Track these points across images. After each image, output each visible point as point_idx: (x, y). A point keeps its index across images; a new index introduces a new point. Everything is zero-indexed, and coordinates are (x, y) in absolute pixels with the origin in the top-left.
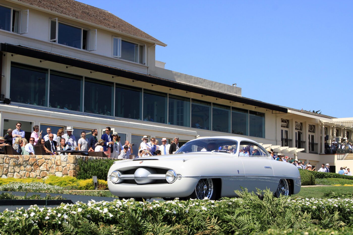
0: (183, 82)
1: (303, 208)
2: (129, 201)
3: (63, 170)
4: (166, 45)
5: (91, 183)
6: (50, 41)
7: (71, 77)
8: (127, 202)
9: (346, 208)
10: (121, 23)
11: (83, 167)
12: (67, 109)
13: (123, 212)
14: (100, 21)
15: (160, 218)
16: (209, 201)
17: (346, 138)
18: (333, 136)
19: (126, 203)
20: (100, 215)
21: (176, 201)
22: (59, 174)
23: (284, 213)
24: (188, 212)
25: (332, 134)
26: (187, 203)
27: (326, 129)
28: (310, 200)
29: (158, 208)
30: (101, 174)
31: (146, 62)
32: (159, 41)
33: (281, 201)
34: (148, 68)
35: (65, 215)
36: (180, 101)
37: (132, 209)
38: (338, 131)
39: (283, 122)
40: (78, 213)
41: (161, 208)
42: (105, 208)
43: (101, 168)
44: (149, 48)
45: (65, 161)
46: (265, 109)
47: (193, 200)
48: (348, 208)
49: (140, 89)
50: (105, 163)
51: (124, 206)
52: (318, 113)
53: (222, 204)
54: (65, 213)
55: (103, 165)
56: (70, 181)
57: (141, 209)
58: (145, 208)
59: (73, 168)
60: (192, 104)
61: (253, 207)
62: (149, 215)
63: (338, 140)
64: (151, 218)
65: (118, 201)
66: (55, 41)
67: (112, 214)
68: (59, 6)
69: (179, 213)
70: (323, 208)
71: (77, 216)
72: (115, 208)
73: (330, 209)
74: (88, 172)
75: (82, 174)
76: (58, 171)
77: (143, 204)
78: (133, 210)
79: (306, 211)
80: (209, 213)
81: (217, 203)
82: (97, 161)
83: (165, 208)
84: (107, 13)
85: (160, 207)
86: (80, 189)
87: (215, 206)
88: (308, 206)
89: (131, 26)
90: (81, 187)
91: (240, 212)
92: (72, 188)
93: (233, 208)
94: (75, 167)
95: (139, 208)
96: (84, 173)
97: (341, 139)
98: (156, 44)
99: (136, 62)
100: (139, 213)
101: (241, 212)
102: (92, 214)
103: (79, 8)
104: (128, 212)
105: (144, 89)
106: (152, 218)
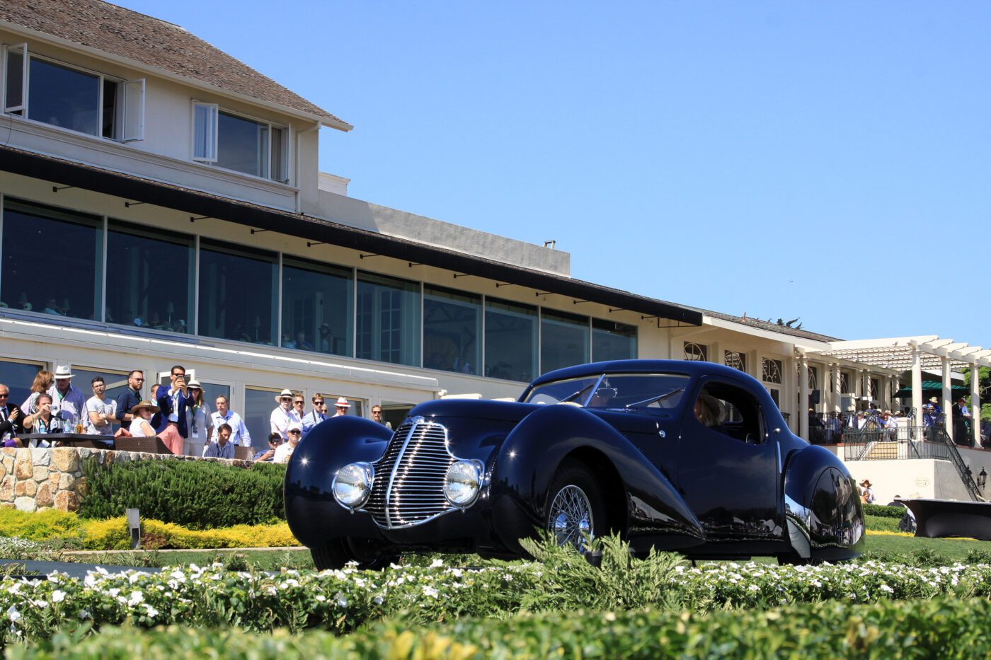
0: (400, 236)
1: (721, 590)
2: (210, 572)
3: (39, 490)
4: (351, 128)
5: (122, 530)
6: (5, 113)
7: (67, 220)
8: (202, 575)
9: (846, 591)
10: (219, 63)
11: (97, 482)
12: (55, 312)
13: (189, 601)
14: (156, 54)
15: (298, 620)
16: (447, 572)
17: (870, 399)
18: (832, 391)
19: (200, 577)
20: (118, 611)
21: (348, 571)
22: (26, 505)
23: (660, 604)
24: (383, 603)
25: (829, 385)
26: (381, 577)
27: (813, 371)
28: (744, 570)
29: (293, 592)
30: (152, 502)
31: (291, 176)
32: (329, 116)
33: (653, 568)
34: (296, 193)
35: (12, 612)
36: (391, 290)
37: (216, 594)
38: (846, 377)
39: (691, 353)
40: (53, 605)
41: (304, 590)
42: (137, 590)
43: (152, 484)
44: (299, 136)
45: (43, 465)
46: (639, 315)
47: (398, 567)
48: (852, 590)
49: (274, 255)
50: (164, 470)
51: (192, 585)
52: (794, 326)
53: (482, 578)
54: (14, 604)
55: (159, 477)
56: (60, 523)
57: (242, 593)
58: (255, 592)
59: (68, 486)
60: (424, 300)
61: (572, 585)
62: (267, 611)
63: (846, 402)
64: (271, 620)
65: (174, 571)
66: (19, 113)
67: (154, 607)
68: (32, 8)
69: (355, 605)
70: (780, 590)
71: (50, 615)
72: (165, 591)
73: (800, 594)
74: (113, 496)
75: (96, 502)
76: (24, 495)
77: (250, 581)
78: (219, 597)
79: (730, 599)
80: (445, 604)
81: (471, 575)
82: (141, 466)
83: (313, 589)
84: (176, 32)
85: (299, 589)
86: (89, 548)
87: (465, 587)
88: (737, 586)
89: (247, 72)
90: (91, 542)
91: (535, 603)
92: (65, 544)
93: (514, 589)
94: (75, 482)
95: (238, 591)
96: (101, 500)
97: (857, 400)
98: (320, 123)
99: (262, 176)
100: (235, 604)
101: (537, 601)
102: (95, 610)
103: (91, 17)
104: (203, 602)
105: (285, 256)
106: (273, 620)
